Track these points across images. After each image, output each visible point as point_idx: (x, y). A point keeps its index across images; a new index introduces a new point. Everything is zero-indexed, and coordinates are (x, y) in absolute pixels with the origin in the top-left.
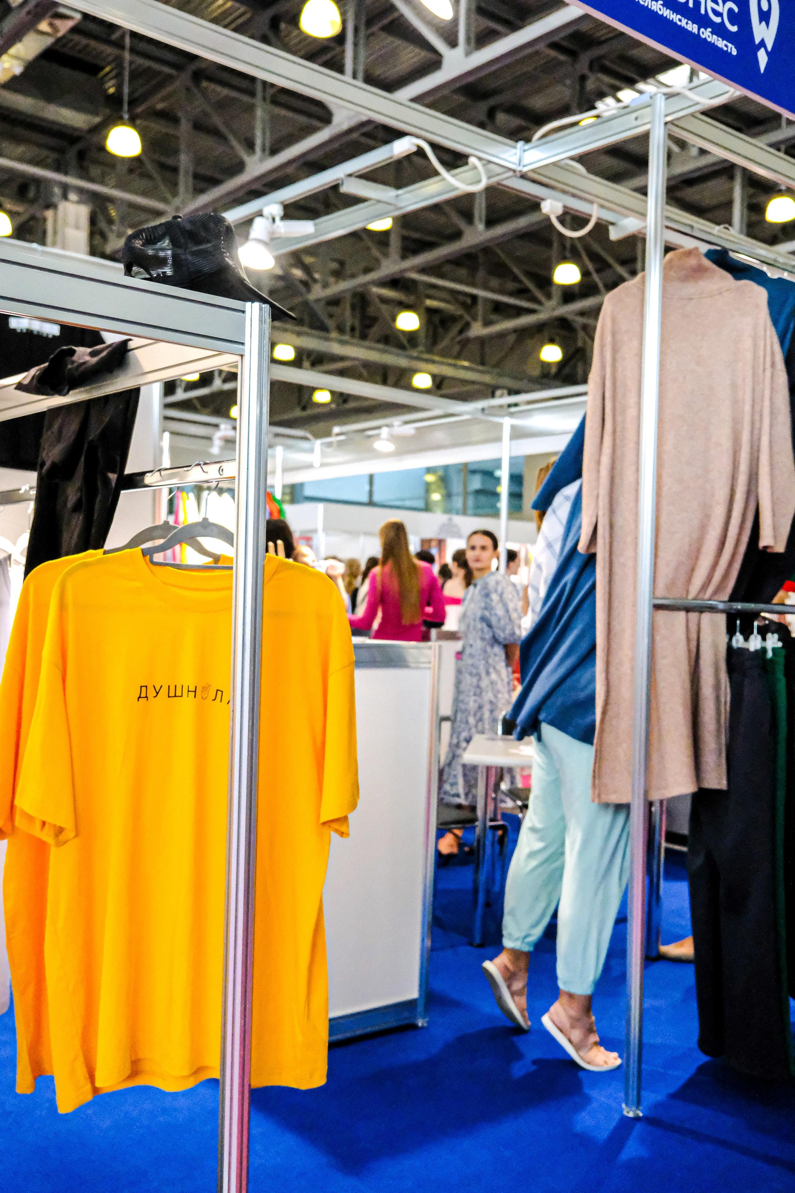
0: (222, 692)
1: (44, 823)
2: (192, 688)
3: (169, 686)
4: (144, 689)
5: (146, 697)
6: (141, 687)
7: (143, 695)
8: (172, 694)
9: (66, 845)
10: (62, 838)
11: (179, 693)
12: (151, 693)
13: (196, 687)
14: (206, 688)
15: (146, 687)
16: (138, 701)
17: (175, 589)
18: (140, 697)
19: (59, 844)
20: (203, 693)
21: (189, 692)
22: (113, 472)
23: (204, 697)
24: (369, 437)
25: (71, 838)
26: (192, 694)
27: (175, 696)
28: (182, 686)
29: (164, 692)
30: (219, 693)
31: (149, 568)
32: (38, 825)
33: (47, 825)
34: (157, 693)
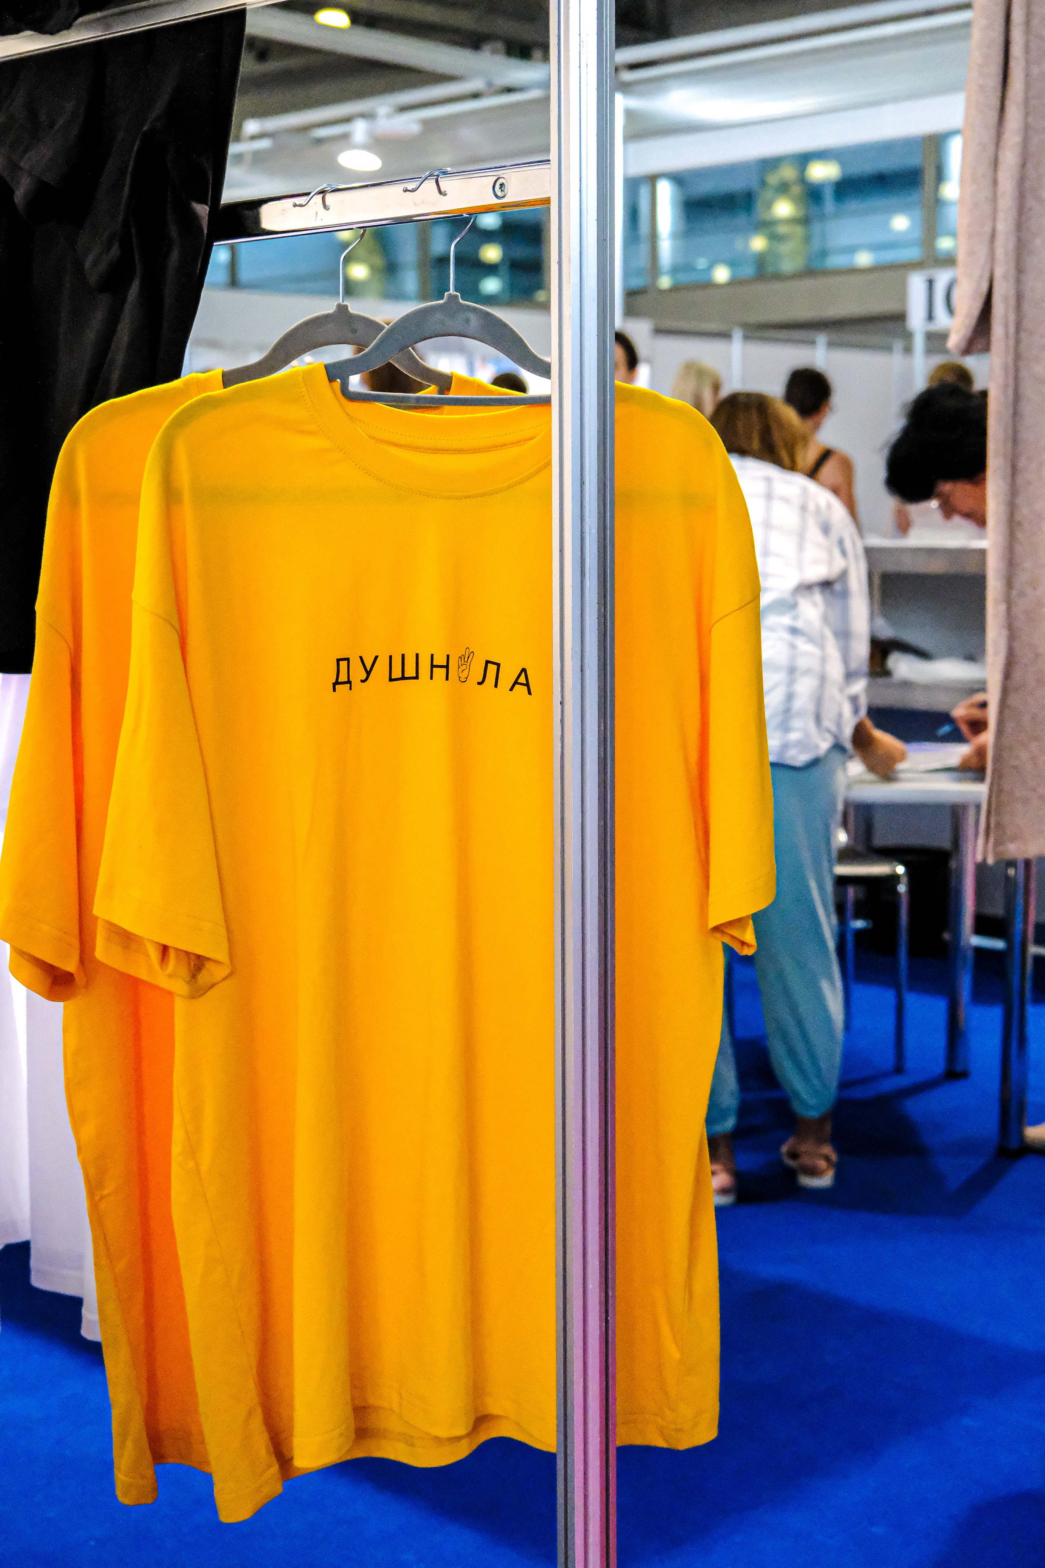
0: (498, 665)
1: (165, 949)
2: (440, 660)
3: (391, 657)
4: (343, 664)
5: (349, 682)
6: (338, 660)
7: (343, 678)
8: (397, 673)
9: (210, 993)
10: (204, 978)
11: (410, 671)
12: (358, 673)
13: (448, 656)
14: (466, 658)
15: (348, 659)
16: (334, 690)
17: (393, 450)
18: (337, 683)
19: (197, 992)
20: (461, 670)
21: (434, 669)
22: (203, 201)
23: (463, 676)
24: (319, 141)
25: (219, 980)
26: (440, 673)
27: (403, 678)
28: (417, 655)
29: (380, 671)
30: (492, 669)
31: (341, 405)
32: (154, 954)
33: (172, 954)
34: (368, 673)
